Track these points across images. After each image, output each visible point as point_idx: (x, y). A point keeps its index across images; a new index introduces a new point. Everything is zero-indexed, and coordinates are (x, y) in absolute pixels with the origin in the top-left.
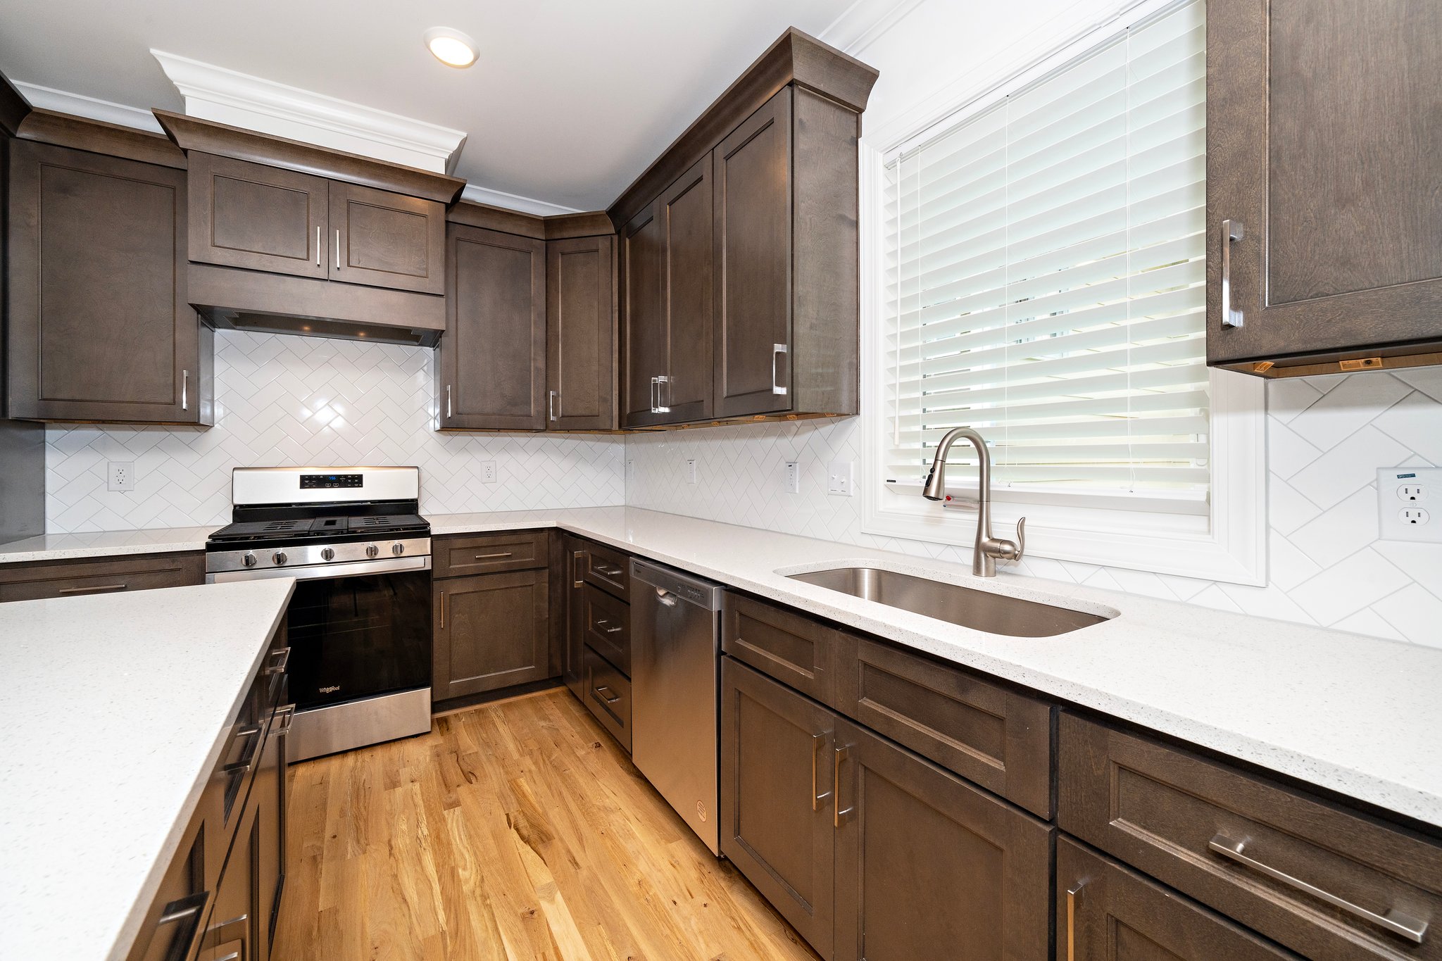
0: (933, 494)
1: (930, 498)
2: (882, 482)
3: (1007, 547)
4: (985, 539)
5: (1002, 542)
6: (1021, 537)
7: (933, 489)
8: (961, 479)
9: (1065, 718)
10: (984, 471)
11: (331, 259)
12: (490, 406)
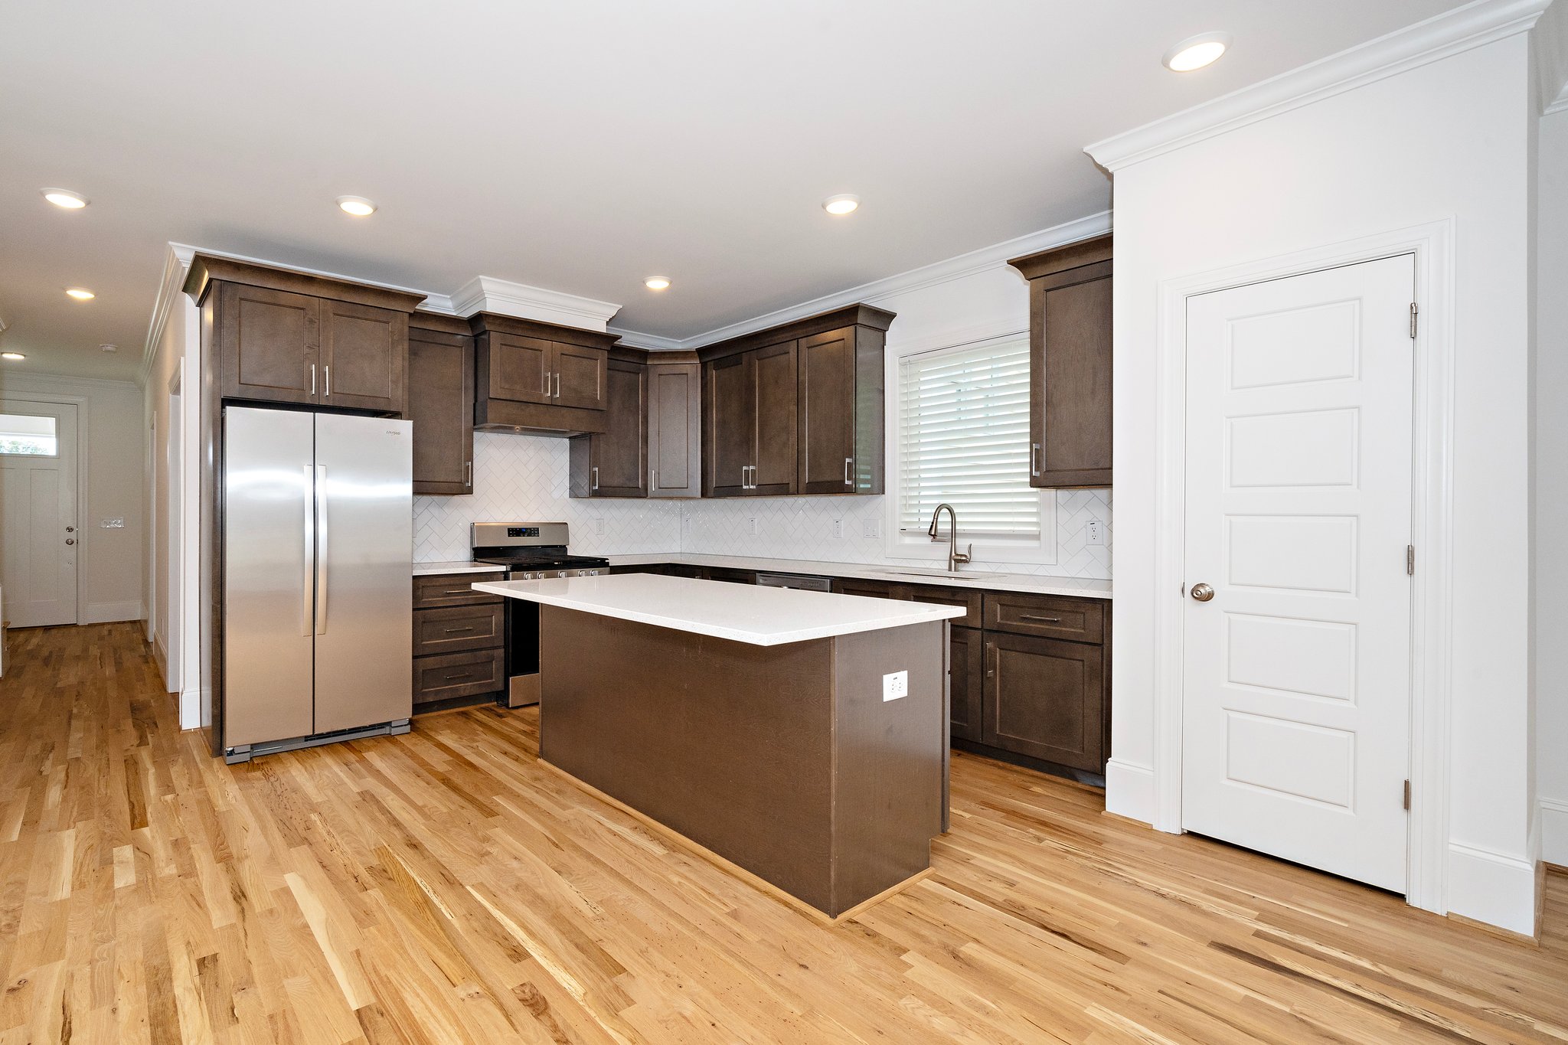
0: (933, 533)
1: (932, 535)
2: (898, 530)
3: (964, 558)
4: (953, 554)
5: (961, 555)
6: (970, 553)
7: (933, 534)
8: (944, 526)
9: (988, 598)
10: (953, 523)
11: (554, 392)
12: (616, 481)
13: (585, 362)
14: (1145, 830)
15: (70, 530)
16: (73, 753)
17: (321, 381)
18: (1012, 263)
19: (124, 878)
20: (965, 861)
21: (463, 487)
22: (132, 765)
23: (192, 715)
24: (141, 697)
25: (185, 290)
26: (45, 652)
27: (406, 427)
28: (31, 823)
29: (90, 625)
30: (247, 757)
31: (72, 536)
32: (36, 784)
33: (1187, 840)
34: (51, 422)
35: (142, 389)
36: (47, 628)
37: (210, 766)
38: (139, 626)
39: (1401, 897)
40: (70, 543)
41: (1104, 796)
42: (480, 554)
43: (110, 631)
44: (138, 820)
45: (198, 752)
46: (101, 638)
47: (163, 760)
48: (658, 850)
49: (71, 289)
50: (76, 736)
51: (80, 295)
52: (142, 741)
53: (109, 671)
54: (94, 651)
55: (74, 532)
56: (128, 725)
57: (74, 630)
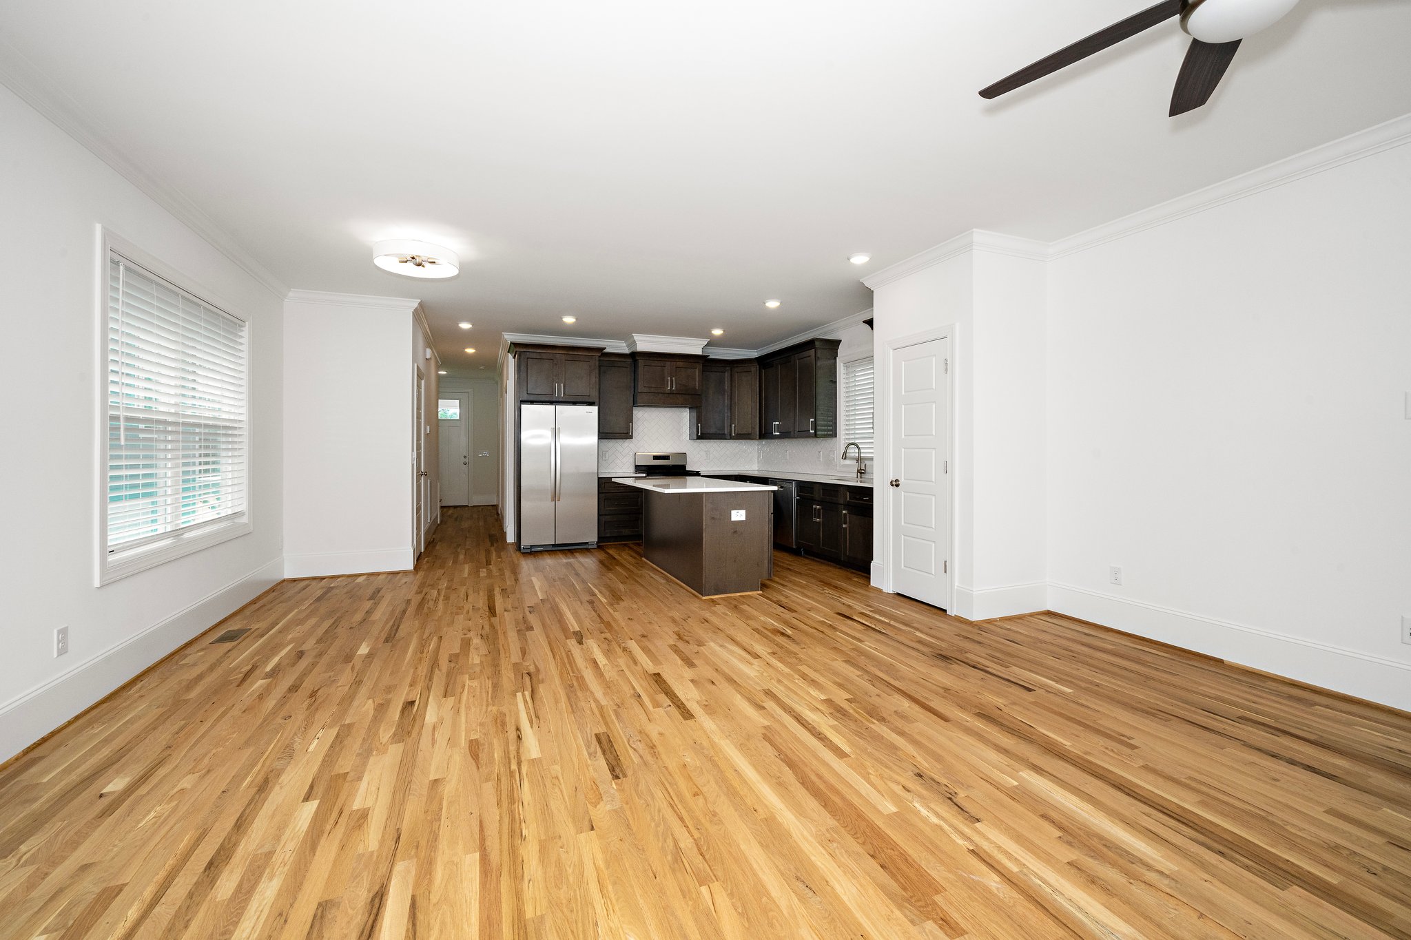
3: (863, 471)
4: (858, 469)
6: (865, 468)
10: (859, 453)
11: (672, 387)
12: (712, 430)
13: (690, 370)
14: (880, 591)
15: (465, 457)
16: (467, 547)
17: (560, 391)
18: (864, 322)
19: (482, 575)
20: (780, 592)
21: (627, 435)
22: (488, 552)
23: (511, 538)
24: (493, 532)
25: (508, 352)
26: (455, 516)
27: (595, 409)
28: (455, 562)
29: (474, 506)
30: (529, 551)
31: (466, 460)
32: (456, 555)
33: (896, 596)
34: (457, 402)
35: (497, 383)
36: (455, 507)
37: (515, 553)
38: (495, 507)
39: (946, 611)
40: (465, 464)
41: (870, 578)
42: (639, 468)
43: (482, 509)
44: (488, 563)
45: (511, 549)
46: (479, 512)
47: (499, 551)
48: (663, 581)
49: (467, 348)
50: (468, 543)
51: (470, 351)
52: (492, 545)
53: (481, 523)
54: (475, 516)
55: (467, 459)
56: (487, 540)
57: (466, 508)
